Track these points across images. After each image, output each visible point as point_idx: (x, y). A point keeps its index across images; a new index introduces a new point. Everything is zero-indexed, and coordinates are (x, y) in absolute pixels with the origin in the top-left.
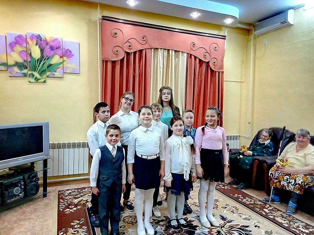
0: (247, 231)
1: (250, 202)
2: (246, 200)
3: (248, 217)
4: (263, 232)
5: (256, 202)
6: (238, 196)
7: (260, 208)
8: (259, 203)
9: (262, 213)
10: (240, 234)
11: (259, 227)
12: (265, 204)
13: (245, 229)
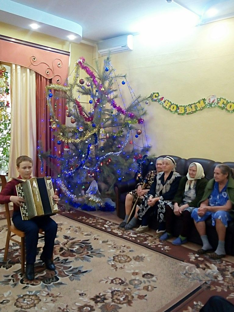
2: (90, 220)
3: (89, 233)
4: (101, 242)
5: (98, 221)
6: (82, 218)
7: (101, 225)
8: (101, 221)
9: (102, 228)
10: (81, 247)
11: (98, 239)
12: (106, 221)
13: (86, 243)
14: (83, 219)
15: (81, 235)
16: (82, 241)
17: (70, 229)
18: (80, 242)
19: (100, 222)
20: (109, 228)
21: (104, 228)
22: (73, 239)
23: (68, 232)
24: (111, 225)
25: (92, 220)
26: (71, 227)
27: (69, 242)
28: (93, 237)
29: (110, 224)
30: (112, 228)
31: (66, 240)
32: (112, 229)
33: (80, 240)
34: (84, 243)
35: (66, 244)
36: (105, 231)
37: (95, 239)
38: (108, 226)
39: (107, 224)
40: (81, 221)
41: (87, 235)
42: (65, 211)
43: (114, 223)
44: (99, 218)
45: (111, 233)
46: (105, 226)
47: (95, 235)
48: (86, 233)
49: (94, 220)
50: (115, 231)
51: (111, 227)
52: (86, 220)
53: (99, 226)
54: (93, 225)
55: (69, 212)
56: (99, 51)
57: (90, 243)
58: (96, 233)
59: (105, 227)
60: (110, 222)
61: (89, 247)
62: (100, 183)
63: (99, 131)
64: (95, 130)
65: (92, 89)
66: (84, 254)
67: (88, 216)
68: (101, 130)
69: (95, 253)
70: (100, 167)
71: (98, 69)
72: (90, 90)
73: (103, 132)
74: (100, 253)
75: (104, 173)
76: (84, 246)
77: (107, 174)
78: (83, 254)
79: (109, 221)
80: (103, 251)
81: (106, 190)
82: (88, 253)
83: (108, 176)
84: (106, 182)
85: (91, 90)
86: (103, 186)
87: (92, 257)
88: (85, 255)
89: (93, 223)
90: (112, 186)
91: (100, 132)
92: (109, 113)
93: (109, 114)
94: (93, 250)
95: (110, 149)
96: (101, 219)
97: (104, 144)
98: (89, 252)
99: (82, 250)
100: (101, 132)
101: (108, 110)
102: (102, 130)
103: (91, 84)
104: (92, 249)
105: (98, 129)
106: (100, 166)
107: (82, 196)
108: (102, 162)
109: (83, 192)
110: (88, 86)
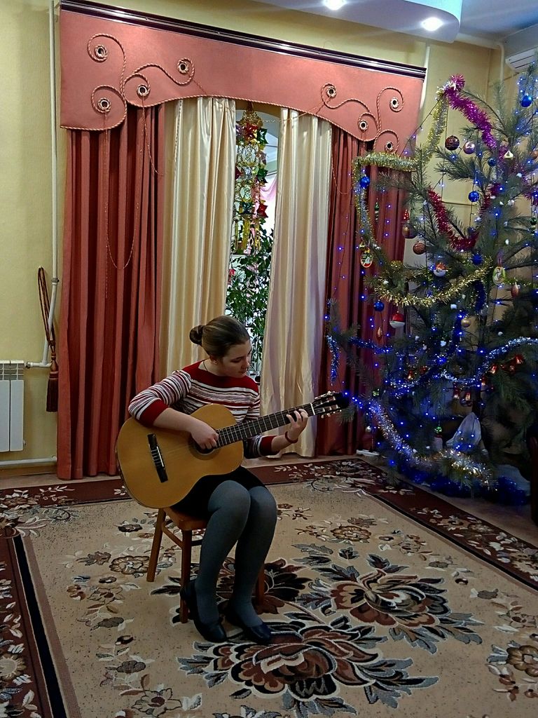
0: (434, 590)
1: (458, 527)
2: (449, 522)
3: (443, 560)
4: (474, 592)
5: (473, 527)
6: (429, 513)
7: (480, 541)
8: (482, 529)
9: (482, 551)
10: (413, 597)
11: (466, 582)
12: (497, 531)
13: (430, 587)
14: (431, 516)
15: (420, 561)
16: (421, 580)
17: (391, 538)
18: (413, 581)
19: (480, 533)
20: (504, 554)
21: (489, 553)
22: (397, 569)
23: (384, 549)
24: (512, 545)
25: (457, 523)
26: (394, 533)
27: (383, 577)
28: (453, 575)
29: (508, 541)
30: (513, 555)
31: (375, 571)
32: (513, 559)
33: (416, 577)
34: (423, 589)
35: (375, 581)
36: (492, 560)
37: (458, 581)
38: (502, 549)
39: (499, 542)
40: (424, 521)
41: (437, 564)
42: (387, 488)
43: (520, 541)
44: (478, 519)
45: (510, 570)
46: (493, 544)
47: (459, 570)
48: (433, 559)
49: (461, 524)
50: (523, 567)
51: (510, 552)
52: (441, 519)
53: (474, 543)
54: (456, 537)
55: (395, 492)
56: (507, 61)
57: (441, 591)
58: (463, 563)
59: (492, 550)
60: (509, 536)
61: (436, 603)
62: (488, 423)
63: (489, 276)
64: (480, 272)
65: (480, 163)
66: (420, 623)
67: (447, 510)
68: (496, 270)
69: (453, 625)
70: (488, 378)
71: (501, 107)
72: (472, 163)
73: (500, 277)
74: (468, 627)
75: (499, 394)
76: (422, 596)
77: (508, 399)
78: (416, 620)
79: (505, 532)
80: (479, 624)
81: (504, 443)
82: (431, 621)
83: (513, 405)
84: (504, 420)
85: (477, 164)
86: (498, 431)
87: (443, 636)
88: (421, 626)
89: (457, 531)
90: (522, 434)
91: (492, 279)
92: (525, 228)
93: (524, 230)
94: (448, 614)
95: (523, 329)
96: (484, 523)
97: (506, 314)
98: (436, 618)
99: (417, 607)
100: (495, 278)
101: (522, 220)
102: (499, 272)
103: (477, 147)
104: (446, 610)
105: (488, 269)
106: (490, 374)
107: (434, 452)
108: (495, 362)
109: (438, 441)
110: (469, 151)
